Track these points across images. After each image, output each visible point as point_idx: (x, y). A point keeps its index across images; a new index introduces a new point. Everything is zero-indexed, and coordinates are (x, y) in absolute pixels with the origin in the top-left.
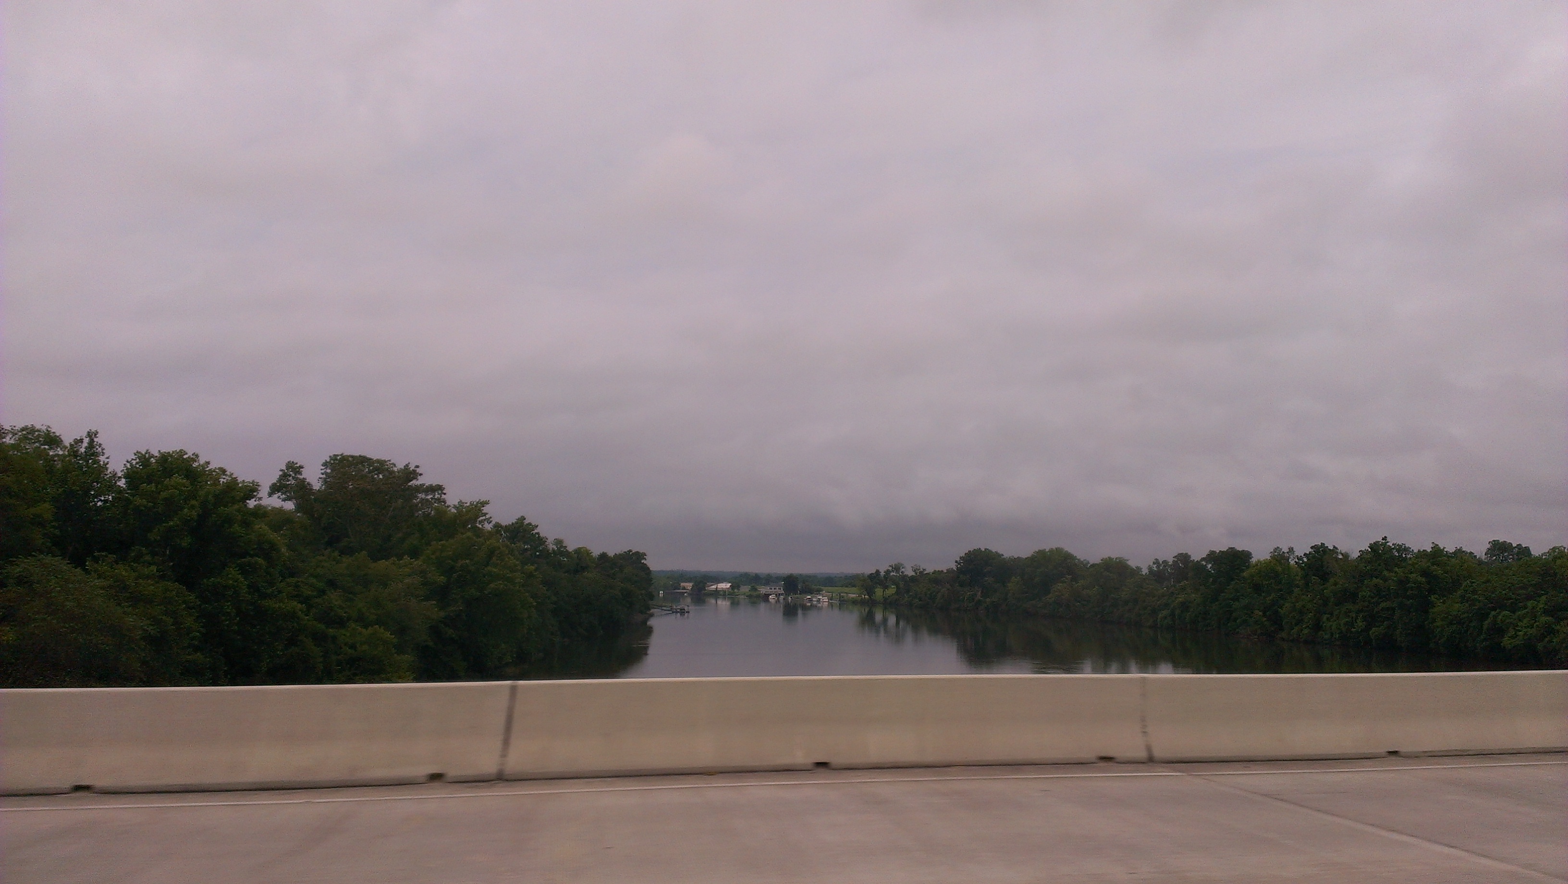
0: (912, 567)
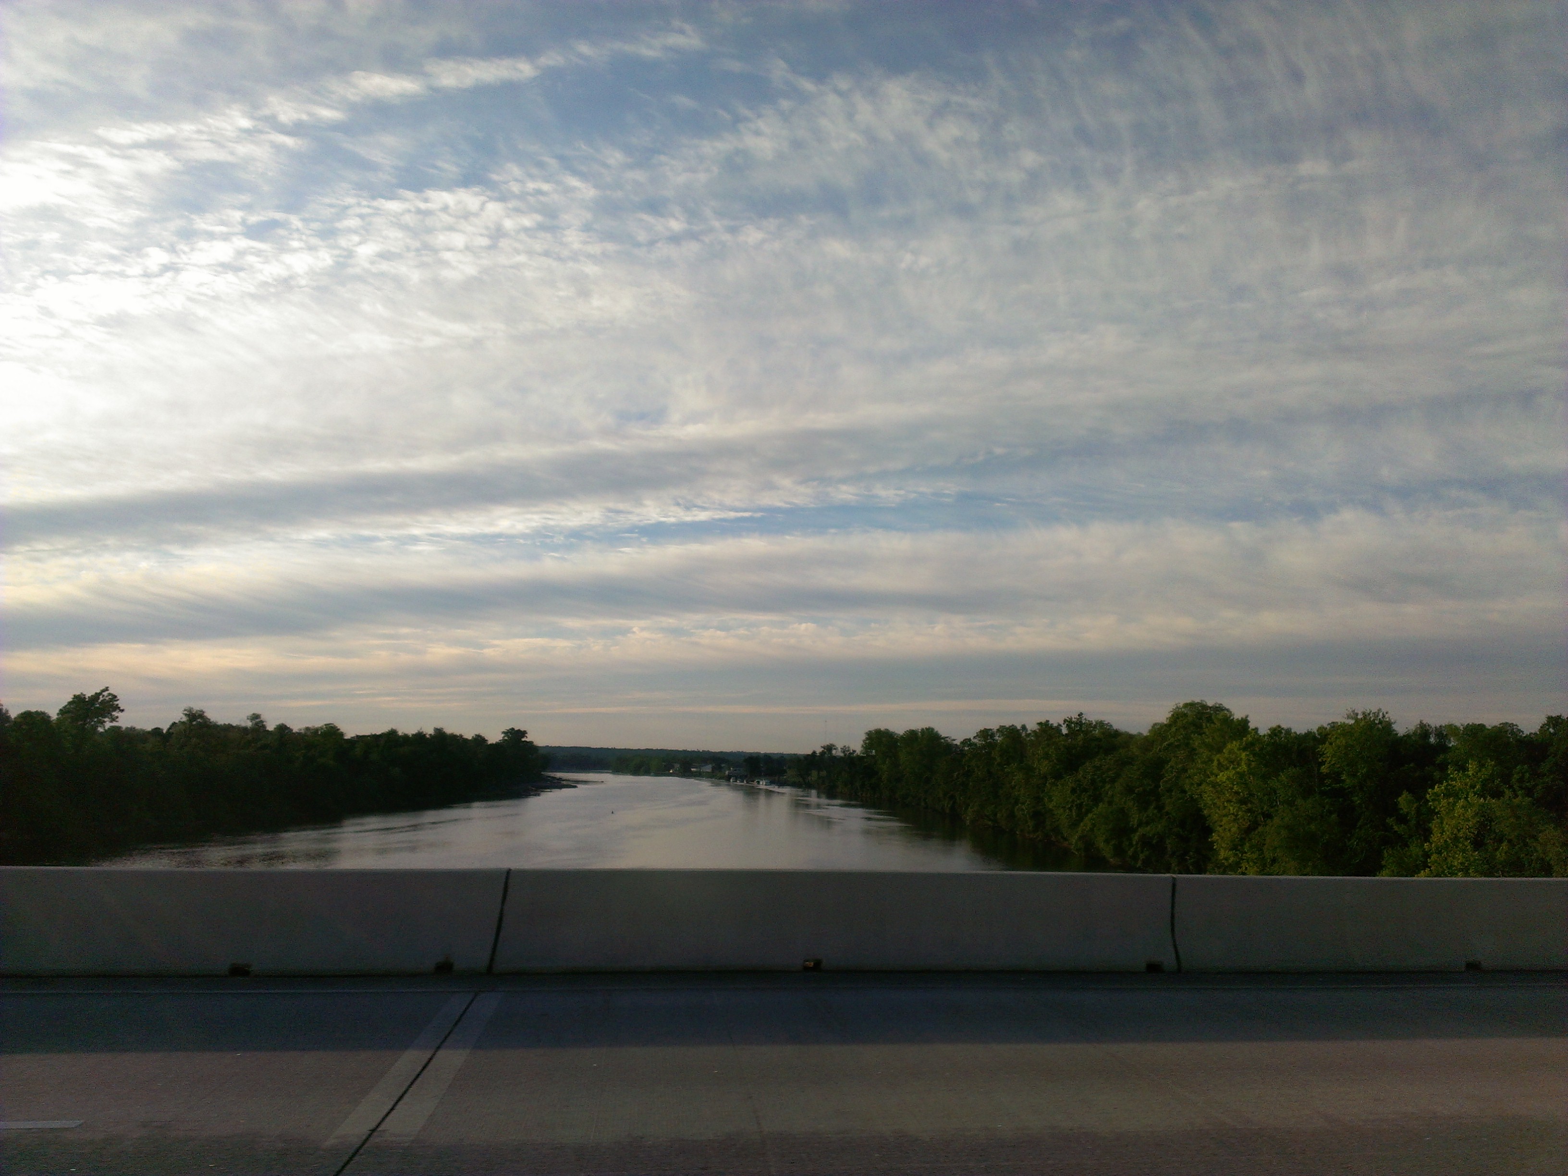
0: (842, 748)
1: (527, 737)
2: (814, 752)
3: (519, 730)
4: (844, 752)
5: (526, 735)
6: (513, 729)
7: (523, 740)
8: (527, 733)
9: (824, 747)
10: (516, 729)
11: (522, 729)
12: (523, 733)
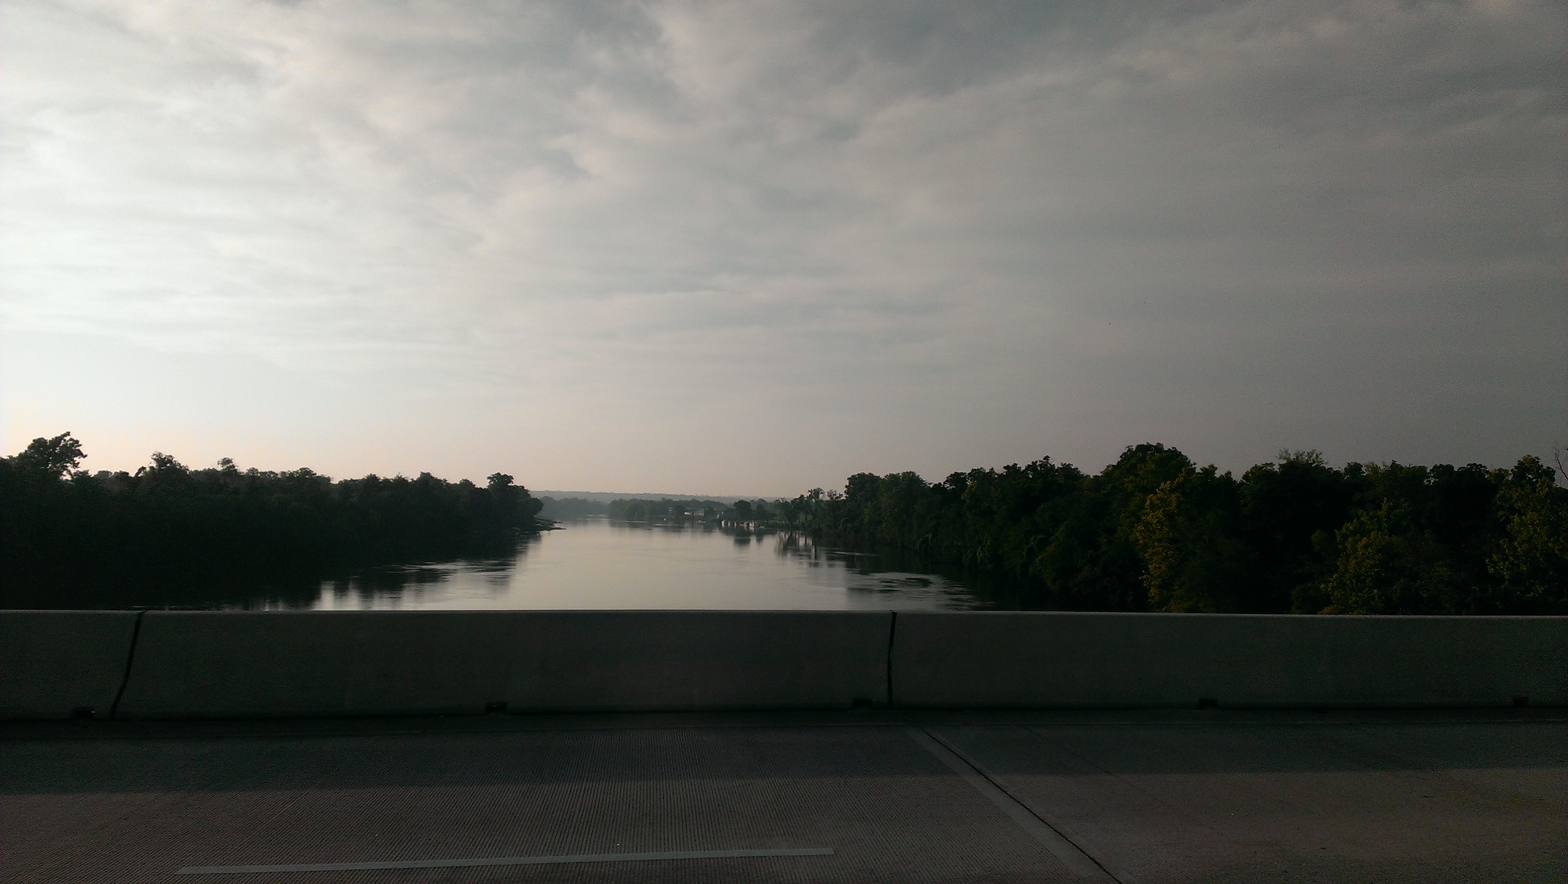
0: (828, 492)
1: (513, 483)
2: (802, 496)
3: (506, 475)
4: (830, 496)
6: (499, 474)
7: (509, 485)
8: (513, 479)
9: (811, 491)
10: (502, 474)
11: (509, 474)
12: (509, 479)
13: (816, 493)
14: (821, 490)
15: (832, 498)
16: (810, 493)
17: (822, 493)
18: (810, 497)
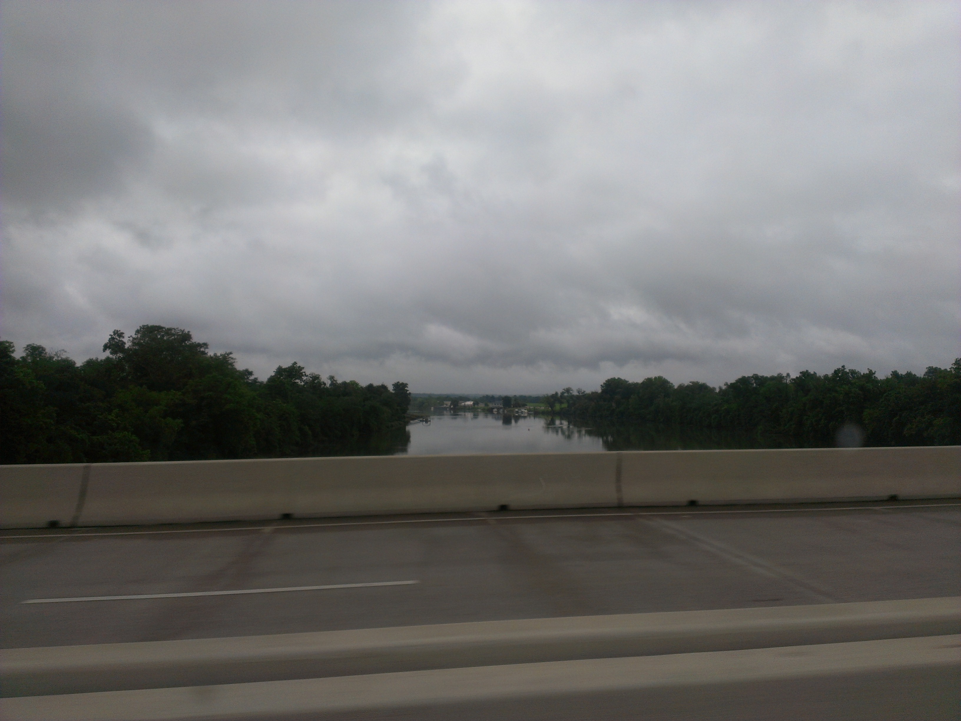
0: (577, 390)
1: (408, 387)
2: (557, 393)
3: (403, 384)
4: (578, 392)
5: (407, 386)
6: (398, 382)
7: (406, 389)
8: (408, 385)
9: (564, 389)
10: (401, 382)
11: (405, 382)
12: (404, 385)
13: (568, 390)
14: (571, 388)
15: (579, 394)
16: (564, 391)
17: (572, 390)
18: (563, 393)
